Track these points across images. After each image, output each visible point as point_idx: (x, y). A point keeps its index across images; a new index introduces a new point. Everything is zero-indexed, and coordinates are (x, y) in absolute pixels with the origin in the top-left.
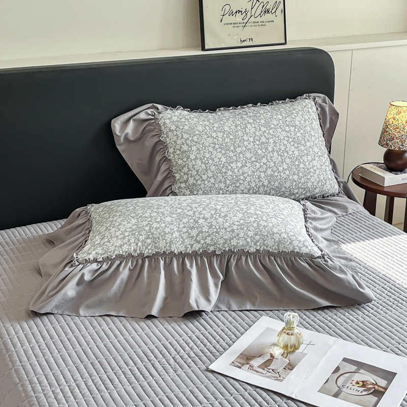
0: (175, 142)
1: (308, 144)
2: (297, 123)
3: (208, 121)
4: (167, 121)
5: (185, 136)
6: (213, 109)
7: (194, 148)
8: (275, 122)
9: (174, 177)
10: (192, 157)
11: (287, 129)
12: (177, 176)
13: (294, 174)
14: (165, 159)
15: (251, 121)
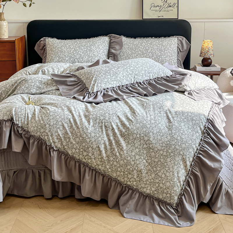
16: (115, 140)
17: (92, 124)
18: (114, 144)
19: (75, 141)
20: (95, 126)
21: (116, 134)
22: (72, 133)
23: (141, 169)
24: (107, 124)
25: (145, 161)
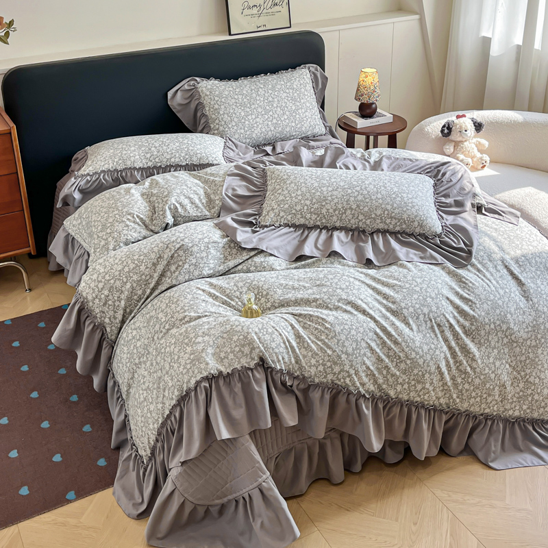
0: (210, 103)
1: (302, 101)
2: (295, 86)
3: (232, 87)
4: (204, 89)
5: (216, 99)
6: (236, 78)
7: (222, 107)
8: (279, 87)
9: (210, 127)
10: (221, 113)
11: (287, 91)
12: (212, 126)
13: (292, 122)
14: (203, 115)
15: (262, 86)
16: (458, 345)
17: (414, 327)
18: (459, 354)
19: (398, 370)
20: (423, 331)
21: (458, 334)
22: (388, 356)
23: (505, 382)
24: (439, 319)
25: (508, 366)
